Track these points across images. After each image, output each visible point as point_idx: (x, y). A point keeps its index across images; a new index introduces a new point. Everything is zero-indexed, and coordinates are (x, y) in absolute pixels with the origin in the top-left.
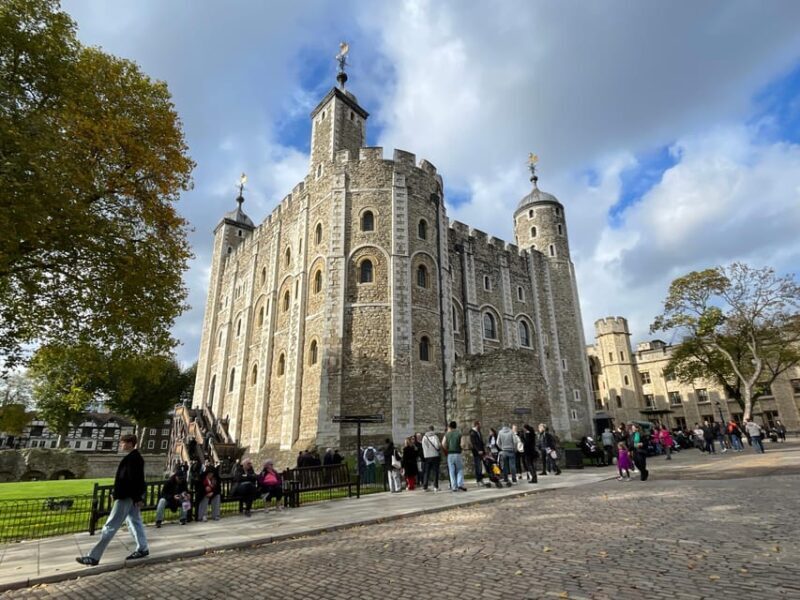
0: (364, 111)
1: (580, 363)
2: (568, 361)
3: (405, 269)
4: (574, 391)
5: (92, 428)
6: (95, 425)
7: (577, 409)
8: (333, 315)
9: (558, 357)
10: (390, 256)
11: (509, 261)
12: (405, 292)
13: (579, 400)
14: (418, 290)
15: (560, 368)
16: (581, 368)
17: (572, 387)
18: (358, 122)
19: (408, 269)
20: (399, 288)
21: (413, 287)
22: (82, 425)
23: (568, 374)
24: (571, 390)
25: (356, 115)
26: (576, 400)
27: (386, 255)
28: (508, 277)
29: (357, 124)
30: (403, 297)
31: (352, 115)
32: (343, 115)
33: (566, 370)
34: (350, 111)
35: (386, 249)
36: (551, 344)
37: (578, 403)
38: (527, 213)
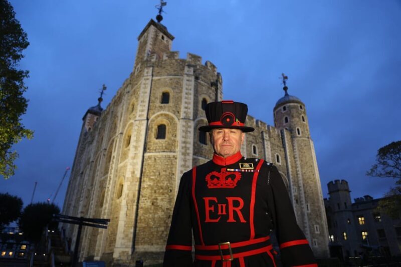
0: (171, 36)
1: (319, 207)
2: (311, 206)
3: (189, 129)
4: (315, 226)
5: (13, 244)
6: (15, 242)
7: (317, 238)
8: (135, 161)
9: (304, 202)
10: (179, 120)
11: (270, 137)
12: (188, 145)
13: (318, 232)
14: (198, 145)
15: (305, 210)
16: (319, 210)
17: (314, 223)
18: (167, 41)
19: (192, 130)
20: (185, 142)
21: (194, 143)
22: (8, 241)
23: (310, 214)
24: (313, 225)
25: (165, 37)
26: (316, 232)
27: (176, 119)
28: (269, 147)
29: (165, 42)
30: (186, 148)
31: (163, 38)
32: (157, 36)
33: (309, 211)
34: (161, 34)
35: (177, 116)
36: (300, 194)
37: (318, 234)
38: (282, 108)
